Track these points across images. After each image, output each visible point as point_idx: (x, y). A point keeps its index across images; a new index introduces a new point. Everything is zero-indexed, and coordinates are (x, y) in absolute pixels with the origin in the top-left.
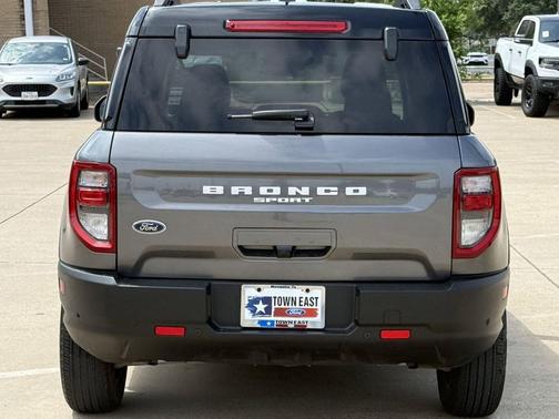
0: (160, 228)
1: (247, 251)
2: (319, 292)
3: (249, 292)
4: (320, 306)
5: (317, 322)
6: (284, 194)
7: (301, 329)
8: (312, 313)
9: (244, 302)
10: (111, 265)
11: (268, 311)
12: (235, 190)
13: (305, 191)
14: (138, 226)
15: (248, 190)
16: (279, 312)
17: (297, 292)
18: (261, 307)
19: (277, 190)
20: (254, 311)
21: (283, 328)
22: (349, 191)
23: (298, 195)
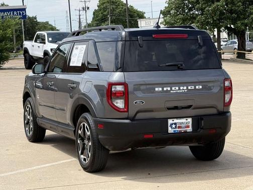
0: (143, 102)
1: (169, 109)
2: (190, 120)
3: (170, 121)
4: (190, 125)
5: (190, 129)
6: (179, 89)
7: (186, 132)
8: (188, 127)
9: (169, 125)
10: (126, 116)
11: (176, 127)
12: (165, 89)
13: (185, 88)
14: (136, 103)
15: (169, 89)
16: (179, 127)
17: (184, 120)
18: (174, 126)
19: (177, 88)
20: (172, 128)
21: (180, 132)
22: (197, 87)
23: (183, 89)
